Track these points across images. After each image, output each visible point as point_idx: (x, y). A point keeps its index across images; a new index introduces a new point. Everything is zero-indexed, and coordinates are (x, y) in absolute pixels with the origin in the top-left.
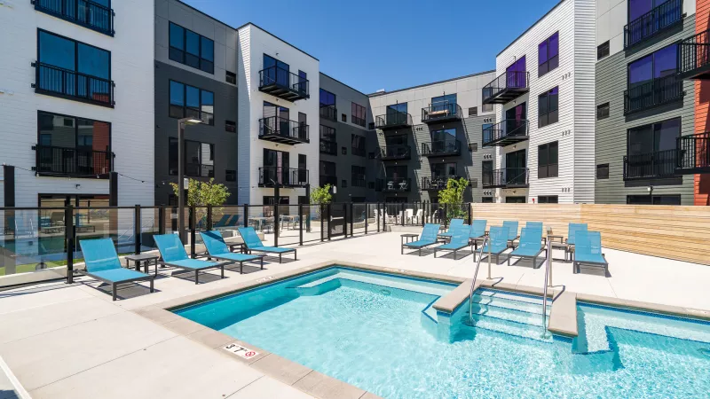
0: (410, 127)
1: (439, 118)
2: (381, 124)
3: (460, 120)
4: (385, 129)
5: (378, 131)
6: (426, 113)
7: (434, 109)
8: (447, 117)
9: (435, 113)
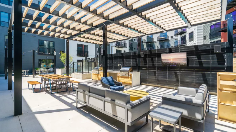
0: (153, 42)
1: (162, 39)
2: (145, 41)
3: (168, 40)
4: (146, 43)
5: (144, 43)
6: (158, 38)
7: (161, 37)
8: (164, 39)
9: (161, 38)
